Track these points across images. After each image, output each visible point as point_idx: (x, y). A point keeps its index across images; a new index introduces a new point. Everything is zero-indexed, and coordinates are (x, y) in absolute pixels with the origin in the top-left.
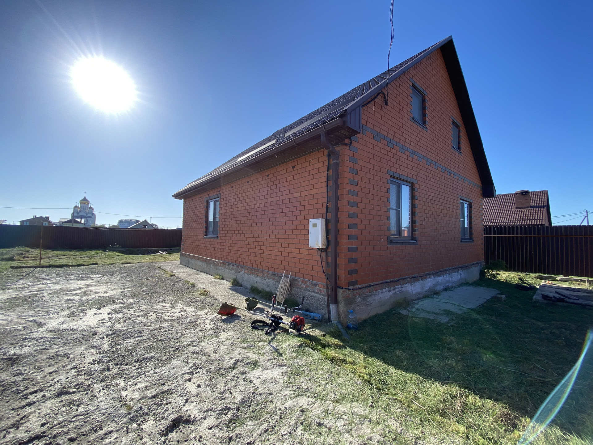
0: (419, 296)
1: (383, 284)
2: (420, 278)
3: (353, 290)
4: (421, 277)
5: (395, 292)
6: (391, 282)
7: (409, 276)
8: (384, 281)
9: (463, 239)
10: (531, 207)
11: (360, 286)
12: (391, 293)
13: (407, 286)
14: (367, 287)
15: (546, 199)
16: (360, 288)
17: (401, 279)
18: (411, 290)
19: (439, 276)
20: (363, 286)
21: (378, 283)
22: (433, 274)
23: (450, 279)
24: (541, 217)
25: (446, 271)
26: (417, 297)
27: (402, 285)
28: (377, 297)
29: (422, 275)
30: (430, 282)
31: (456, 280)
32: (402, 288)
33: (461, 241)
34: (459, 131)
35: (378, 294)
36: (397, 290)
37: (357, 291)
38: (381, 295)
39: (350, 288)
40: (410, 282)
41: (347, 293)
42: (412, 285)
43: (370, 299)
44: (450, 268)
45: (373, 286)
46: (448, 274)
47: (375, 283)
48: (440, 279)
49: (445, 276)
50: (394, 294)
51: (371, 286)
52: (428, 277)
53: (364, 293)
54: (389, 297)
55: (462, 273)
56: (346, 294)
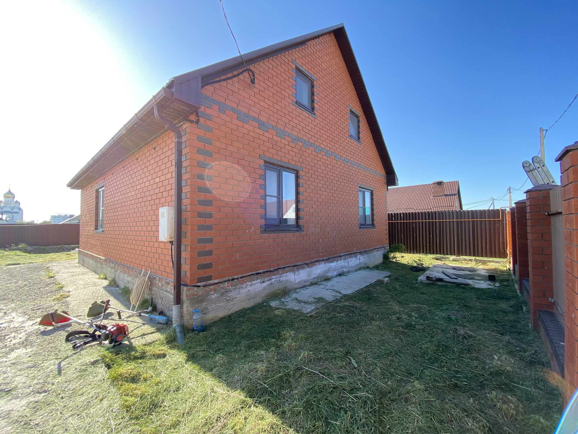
0: (305, 284)
1: (252, 276)
2: (306, 266)
3: (204, 286)
4: (307, 264)
5: (270, 282)
6: (264, 272)
7: (290, 265)
8: (255, 272)
9: (363, 225)
10: (445, 195)
11: (216, 281)
12: (265, 284)
13: (287, 275)
14: (229, 280)
15: (457, 188)
16: (216, 283)
17: (280, 268)
18: (293, 279)
19: (332, 262)
20: (221, 281)
21: (245, 275)
22: (324, 260)
23: (346, 264)
24: (453, 204)
25: (340, 256)
26: (302, 285)
27: (280, 274)
28: (244, 291)
29: (309, 263)
30: (319, 269)
31: (354, 265)
32: (280, 277)
33: (360, 227)
34: (359, 121)
35: (246, 287)
36: (273, 281)
37: (212, 287)
38: (249, 288)
39: (199, 284)
40: (293, 271)
41: (194, 290)
42: (295, 273)
43: (232, 294)
44: (346, 254)
45: (237, 279)
46: (342, 259)
47: (241, 276)
48: (333, 265)
49: (339, 262)
50: (269, 284)
51: (233, 279)
52: (317, 263)
53: (222, 288)
54: (261, 289)
55: (361, 257)
56: (192, 292)
